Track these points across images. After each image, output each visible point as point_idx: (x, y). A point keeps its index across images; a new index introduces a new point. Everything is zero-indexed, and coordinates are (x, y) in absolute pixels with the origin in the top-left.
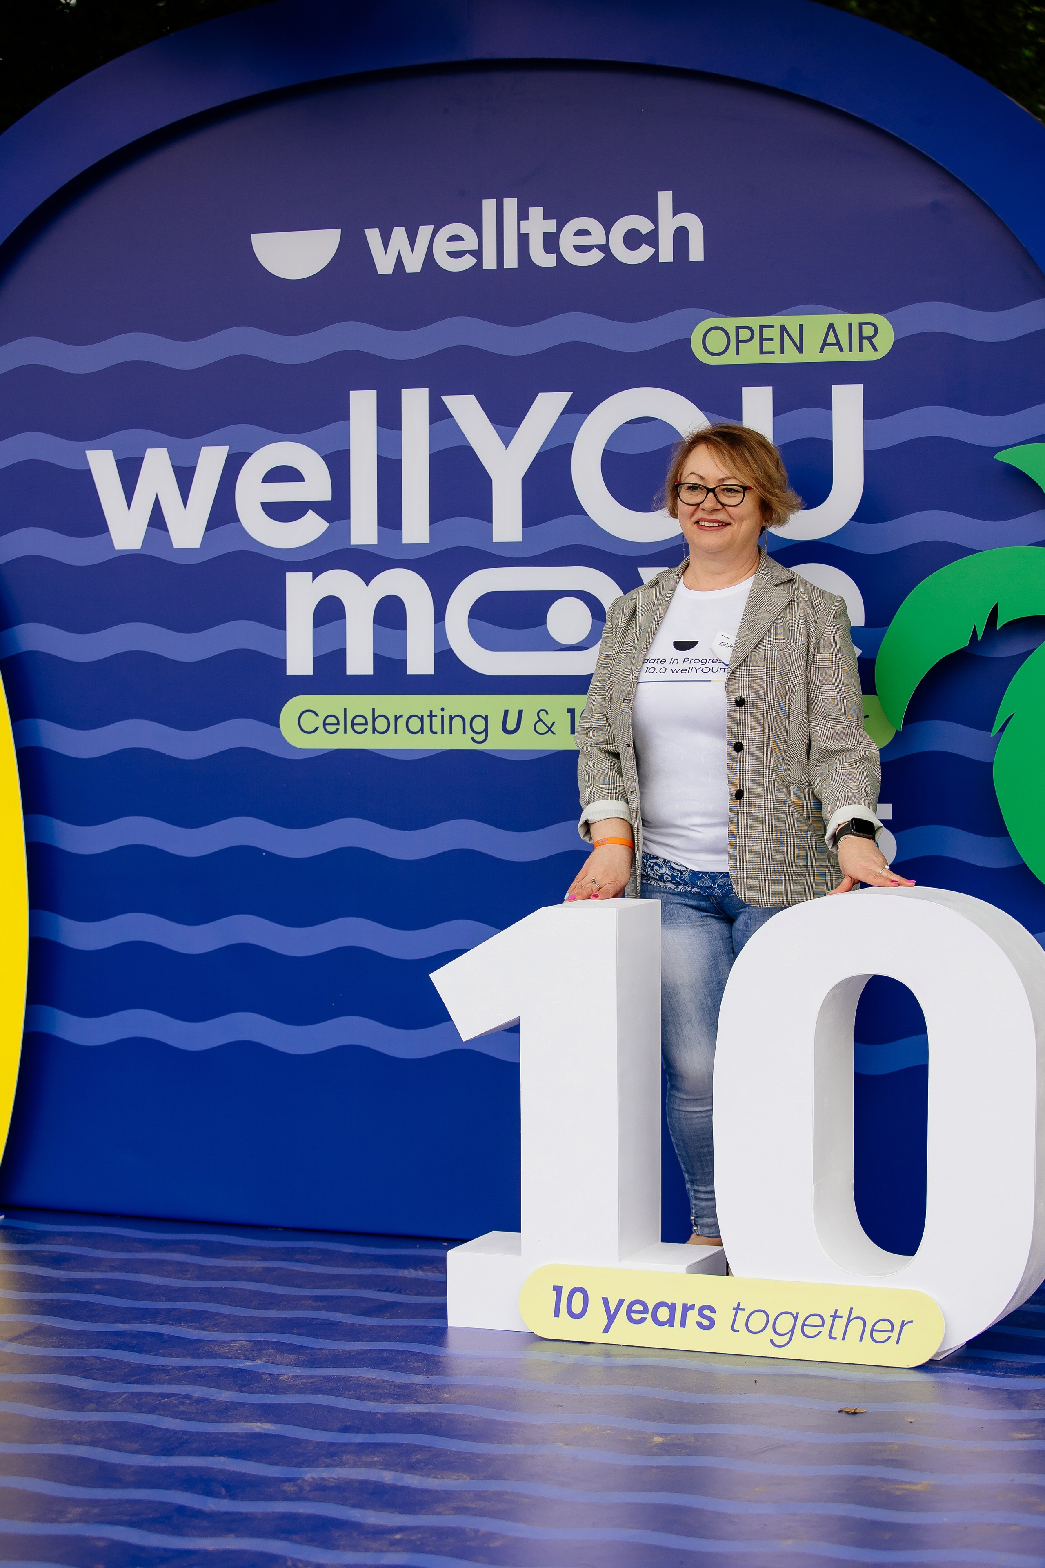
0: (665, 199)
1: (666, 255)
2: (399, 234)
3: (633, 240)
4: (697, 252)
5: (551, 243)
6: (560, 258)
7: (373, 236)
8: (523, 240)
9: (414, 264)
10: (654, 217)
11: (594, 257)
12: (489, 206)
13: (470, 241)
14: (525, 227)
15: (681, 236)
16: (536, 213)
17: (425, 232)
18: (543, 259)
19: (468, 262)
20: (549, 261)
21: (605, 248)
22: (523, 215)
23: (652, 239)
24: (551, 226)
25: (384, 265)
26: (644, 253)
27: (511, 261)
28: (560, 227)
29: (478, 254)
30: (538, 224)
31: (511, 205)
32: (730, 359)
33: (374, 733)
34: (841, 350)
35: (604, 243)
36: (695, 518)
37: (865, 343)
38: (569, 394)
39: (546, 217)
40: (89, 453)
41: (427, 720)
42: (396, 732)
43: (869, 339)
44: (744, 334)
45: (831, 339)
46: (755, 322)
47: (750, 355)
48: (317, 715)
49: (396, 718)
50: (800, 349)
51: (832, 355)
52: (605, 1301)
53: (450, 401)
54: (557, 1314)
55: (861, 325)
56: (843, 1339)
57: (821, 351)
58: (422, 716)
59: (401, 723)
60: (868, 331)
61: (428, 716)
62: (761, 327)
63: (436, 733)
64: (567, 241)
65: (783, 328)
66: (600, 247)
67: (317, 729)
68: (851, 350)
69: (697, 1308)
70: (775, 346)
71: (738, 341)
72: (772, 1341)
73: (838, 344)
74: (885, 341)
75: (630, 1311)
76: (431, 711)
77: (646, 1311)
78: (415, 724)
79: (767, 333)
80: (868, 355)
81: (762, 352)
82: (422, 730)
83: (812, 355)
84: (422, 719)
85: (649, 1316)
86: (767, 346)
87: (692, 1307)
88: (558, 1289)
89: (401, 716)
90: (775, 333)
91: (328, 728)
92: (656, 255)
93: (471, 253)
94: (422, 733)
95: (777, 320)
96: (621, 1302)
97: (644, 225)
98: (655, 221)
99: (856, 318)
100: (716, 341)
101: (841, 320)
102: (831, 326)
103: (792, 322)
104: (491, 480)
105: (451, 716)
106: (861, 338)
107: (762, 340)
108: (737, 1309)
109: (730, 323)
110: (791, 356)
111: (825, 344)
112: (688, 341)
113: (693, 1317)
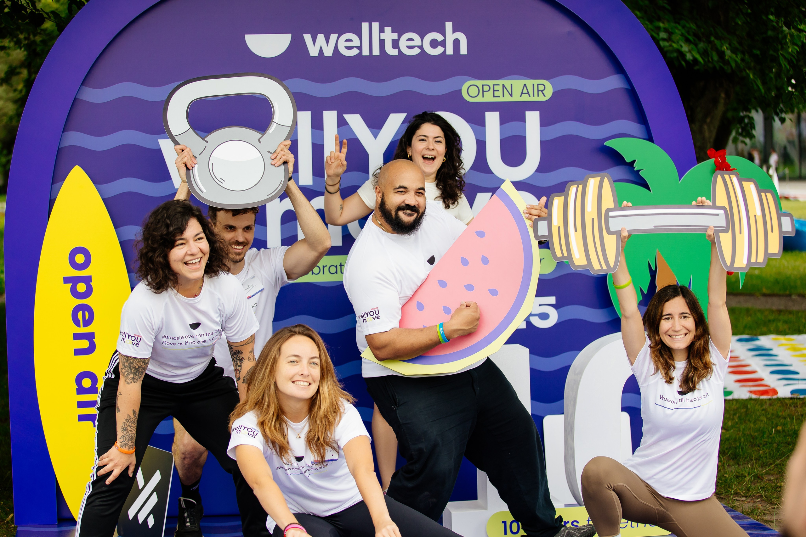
0: (449, 26)
1: (450, 51)
2: (321, 38)
3: (434, 43)
4: (464, 50)
5: (395, 44)
6: (400, 51)
7: (308, 38)
8: (382, 42)
9: (328, 52)
10: (444, 34)
11: (416, 51)
12: (365, 26)
13: (356, 42)
14: (383, 36)
15: (456, 43)
16: (388, 30)
17: (333, 37)
18: (392, 52)
19: (355, 52)
20: (394, 52)
21: (421, 47)
22: (382, 31)
23: (443, 44)
24: (395, 36)
25: (313, 52)
26: (439, 50)
27: (376, 52)
28: (399, 37)
29: (360, 48)
30: (389, 35)
31: (376, 26)
32: (479, 99)
34: (530, 96)
35: (421, 45)
37: (540, 93)
38: (406, 114)
39: (393, 31)
40: (159, 141)
42: (324, 273)
43: (542, 91)
44: (486, 88)
45: (525, 91)
46: (491, 83)
47: (489, 98)
49: (324, 267)
50: (511, 95)
51: (525, 98)
53: (348, 117)
54: (506, 533)
55: (538, 85)
57: (521, 96)
58: (337, 266)
59: (326, 269)
60: (541, 88)
61: (340, 265)
62: (494, 85)
64: (403, 43)
65: (504, 86)
66: (419, 47)
68: (534, 96)
70: (499, 94)
71: (483, 91)
73: (528, 93)
74: (549, 92)
78: (333, 270)
79: (496, 88)
80: (541, 98)
81: (494, 96)
82: (336, 272)
83: (516, 98)
86: (496, 94)
87: (568, 522)
88: (504, 522)
89: (326, 266)
90: (500, 88)
92: (445, 51)
93: (357, 47)
95: (501, 82)
97: (439, 38)
98: (444, 36)
99: (536, 82)
100: (473, 91)
101: (530, 83)
102: (525, 85)
103: (507, 83)
104: (368, 154)
106: (538, 91)
107: (494, 91)
109: (480, 83)
110: (507, 98)
111: (522, 93)
112: (460, 91)
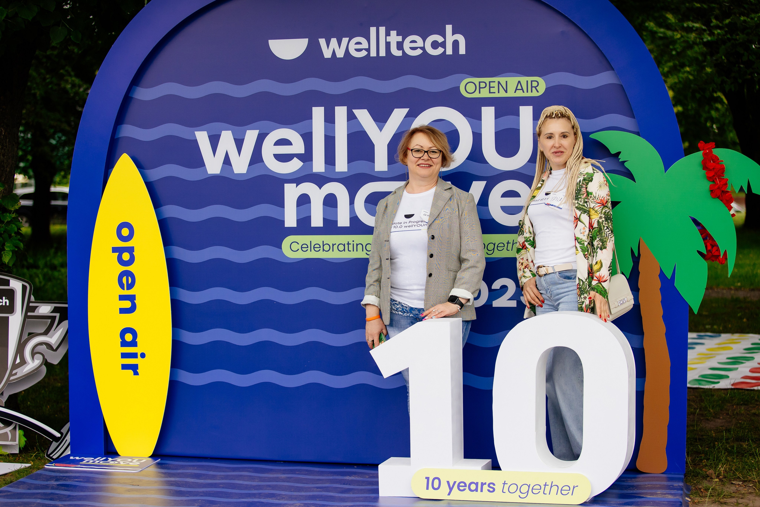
0: (449, 28)
1: (449, 51)
2: (334, 41)
3: (435, 45)
4: (462, 51)
5: (400, 46)
6: (404, 52)
7: (322, 42)
8: (388, 44)
9: (340, 54)
10: (444, 36)
11: (419, 52)
12: (373, 30)
13: (365, 45)
14: (389, 39)
15: (456, 44)
16: (393, 33)
17: (345, 40)
18: (396, 53)
19: (364, 53)
20: (399, 53)
21: (423, 48)
22: (388, 34)
23: (443, 45)
24: (400, 39)
25: (327, 54)
26: (440, 50)
27: (383, 53)
28: (404, 39)
29: (368, 50)
30: (394, 38)
31: (382, 30)
32: (476, 95)
33: (323, 251)
34: (523, 92)
35: (423, 46)
36: (418, 163)
37: (534, 89)
38: (408, 109)
39: (398, 35)
40: (197, 133)
41: (346, 246)
42: (333, 251)
43: (535, 87)
44: (483, 85)
45: (519, 87)
46: (487, 80)
47: (485, 94)
48: (298, 244)
49: (333, 245)
50: (506, 91)
51: (519, 94)
52: (448, 482)
53: (356, 112)
54: (427, 488)
55: (532, 81)
56: (549, 494)
57: (515, 92)
58: (344, 244)
59: (335, 247)
60: (535, 84)
61: (347, 244)
62: (490, 82)
63: (350, 251)
64: (407, 45)
65: (499, 83)
66: (421, 48)
67: (298, 249)
68: (527, 92)
69: (487, 484)
70: (495, 90)
71: (480, 88)
72: (519, 496)
73: (522, 89)
74: (542, 88)
75: (459, 486)
76: (348, 242)
77: (465, 486)
78: (341, 247)
79: (492, 85)
80: (535, 94)
81: (490, 92)
82: (344, 250)
83: (511, 94)
84: (344, 245)
85: (467, 488)
86: (492, 90)
87: (485, 484)
88: (428, 478)
89: (335, 244)
90: (495, 85)
91: (304, 249)
92: (445, 51)
93: (365, 49)
94: (345, 251)
95: (496, 79)
96: (455, 482)
97: (440, 39)
98: (445, 38)
99: (530, 79)
100: (470, 88)
101: (524, 80)
102: (519, 82)
103: (503, 80)
104: (374, 145)
105: (357, 244)
106: (532, 87)
107: (490, 87)
108: (504, 484)
109: (476, 80)
110: (502, 94)
111: (516, 89)
112: (458, 88)
113: (486, 487)
